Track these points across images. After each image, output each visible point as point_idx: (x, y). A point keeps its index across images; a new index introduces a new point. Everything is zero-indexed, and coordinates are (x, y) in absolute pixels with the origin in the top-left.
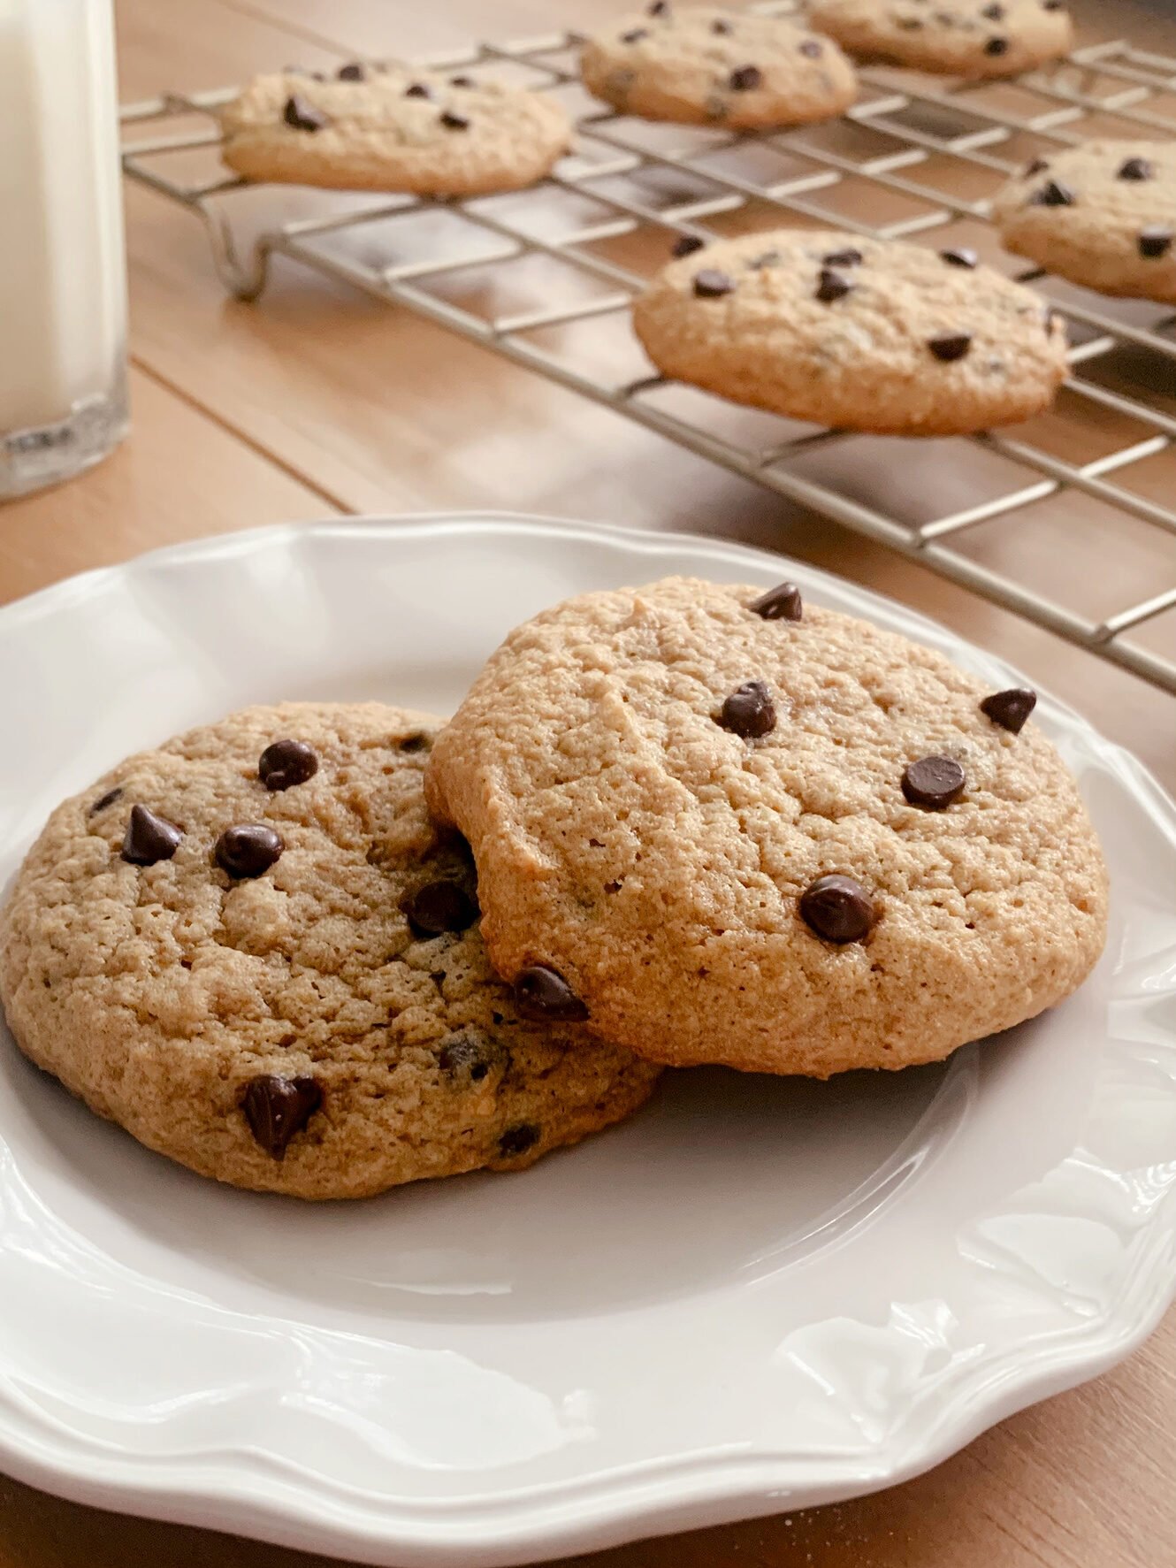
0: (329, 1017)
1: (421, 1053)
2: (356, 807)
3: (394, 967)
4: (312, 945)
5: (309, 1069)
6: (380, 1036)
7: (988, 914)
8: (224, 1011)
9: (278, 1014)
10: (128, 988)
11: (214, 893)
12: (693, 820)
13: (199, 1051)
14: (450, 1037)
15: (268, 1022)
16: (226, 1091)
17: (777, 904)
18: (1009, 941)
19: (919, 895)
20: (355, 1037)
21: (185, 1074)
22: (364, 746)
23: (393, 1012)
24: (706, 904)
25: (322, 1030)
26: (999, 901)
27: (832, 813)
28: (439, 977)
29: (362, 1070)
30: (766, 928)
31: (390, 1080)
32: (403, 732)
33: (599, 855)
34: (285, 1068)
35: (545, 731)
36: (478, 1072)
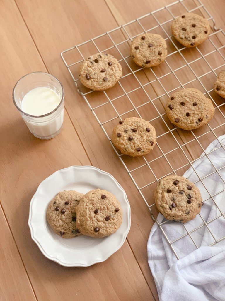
0: (66, 228)
1: (71, 231)
2: (71, 207)
3: (71, 224)
4: (66, 221)
5: (64, 231)
6: (68, 229)
7: (107, 230)
8: (60, 226)
9: (63, 226)
10: (54, 223)
11: (60, 215)
12: (89, 222)
13: (58, 229)
14: (73, 230)
15: (62, 227)
16: (59, 231)
17: (93, 229)
18: (108, 233)
19: (103, 229)
20: (67, 229)
21: (57, 230)
22: (73, 200)
23: (70, 228)
24: (88, 229)
25: (65, 228)
26: (108, 229)
27: (99, 221)
28: (73, 225)
29: (67, 232)
30: (92, 231)
31: (69, 233)
32: (76, 199)
33: (83, 223)
34: (63, 231)
35: (82, 212)
36: (74, 233)
